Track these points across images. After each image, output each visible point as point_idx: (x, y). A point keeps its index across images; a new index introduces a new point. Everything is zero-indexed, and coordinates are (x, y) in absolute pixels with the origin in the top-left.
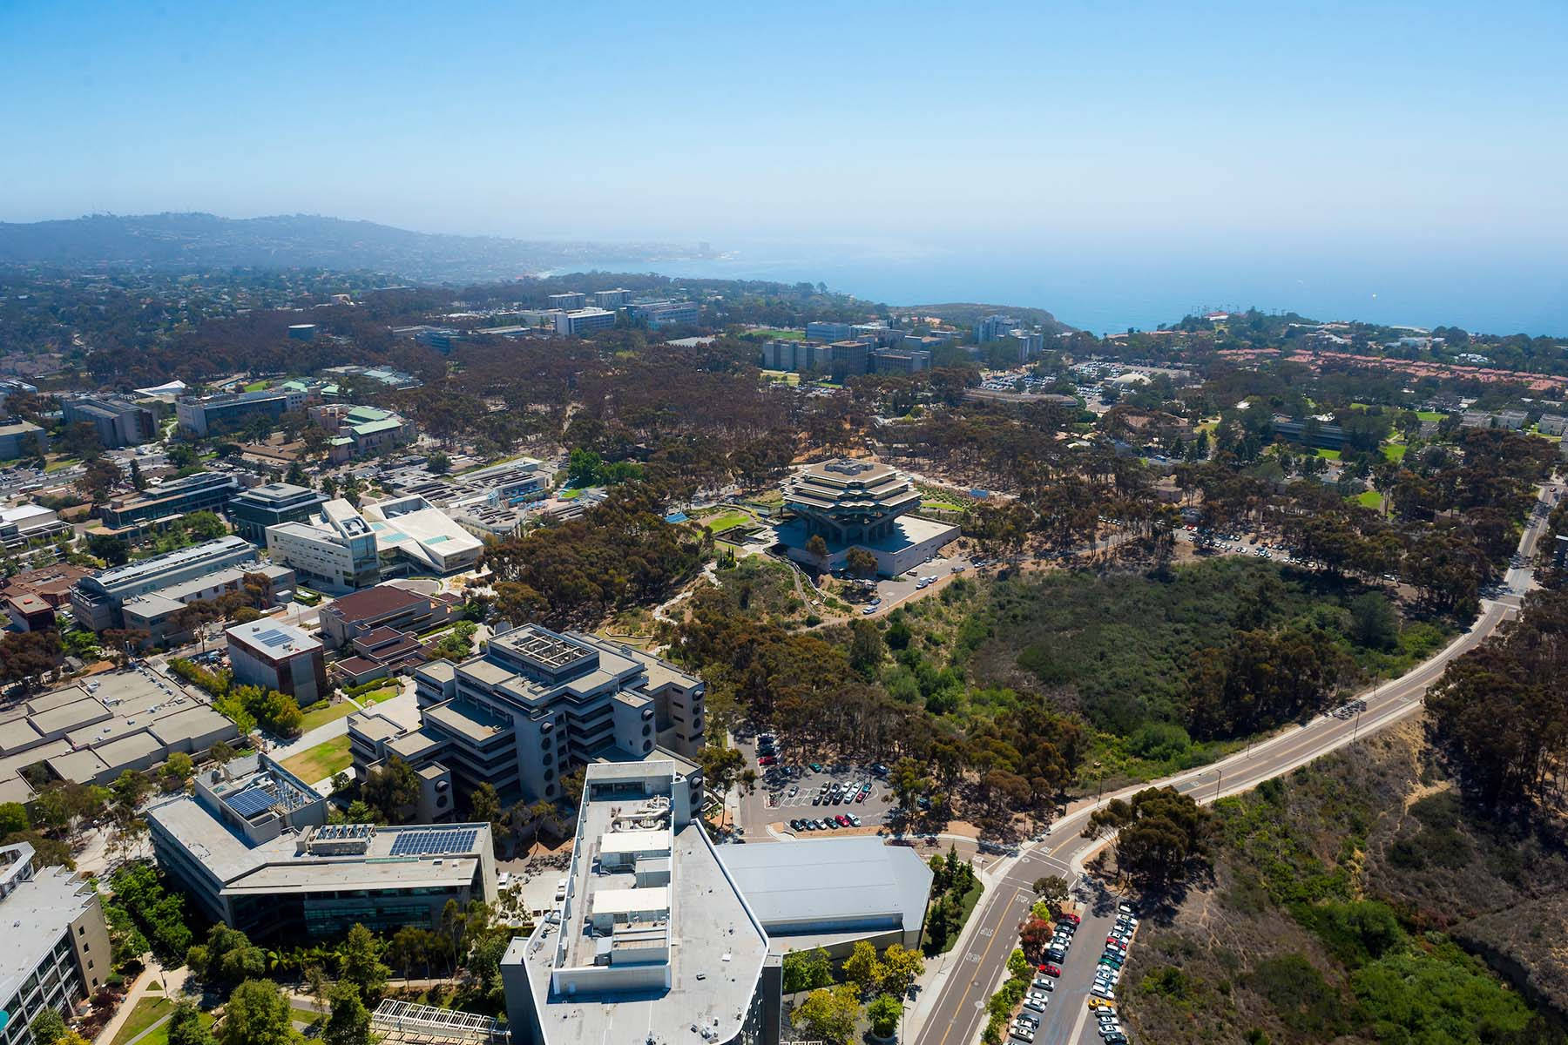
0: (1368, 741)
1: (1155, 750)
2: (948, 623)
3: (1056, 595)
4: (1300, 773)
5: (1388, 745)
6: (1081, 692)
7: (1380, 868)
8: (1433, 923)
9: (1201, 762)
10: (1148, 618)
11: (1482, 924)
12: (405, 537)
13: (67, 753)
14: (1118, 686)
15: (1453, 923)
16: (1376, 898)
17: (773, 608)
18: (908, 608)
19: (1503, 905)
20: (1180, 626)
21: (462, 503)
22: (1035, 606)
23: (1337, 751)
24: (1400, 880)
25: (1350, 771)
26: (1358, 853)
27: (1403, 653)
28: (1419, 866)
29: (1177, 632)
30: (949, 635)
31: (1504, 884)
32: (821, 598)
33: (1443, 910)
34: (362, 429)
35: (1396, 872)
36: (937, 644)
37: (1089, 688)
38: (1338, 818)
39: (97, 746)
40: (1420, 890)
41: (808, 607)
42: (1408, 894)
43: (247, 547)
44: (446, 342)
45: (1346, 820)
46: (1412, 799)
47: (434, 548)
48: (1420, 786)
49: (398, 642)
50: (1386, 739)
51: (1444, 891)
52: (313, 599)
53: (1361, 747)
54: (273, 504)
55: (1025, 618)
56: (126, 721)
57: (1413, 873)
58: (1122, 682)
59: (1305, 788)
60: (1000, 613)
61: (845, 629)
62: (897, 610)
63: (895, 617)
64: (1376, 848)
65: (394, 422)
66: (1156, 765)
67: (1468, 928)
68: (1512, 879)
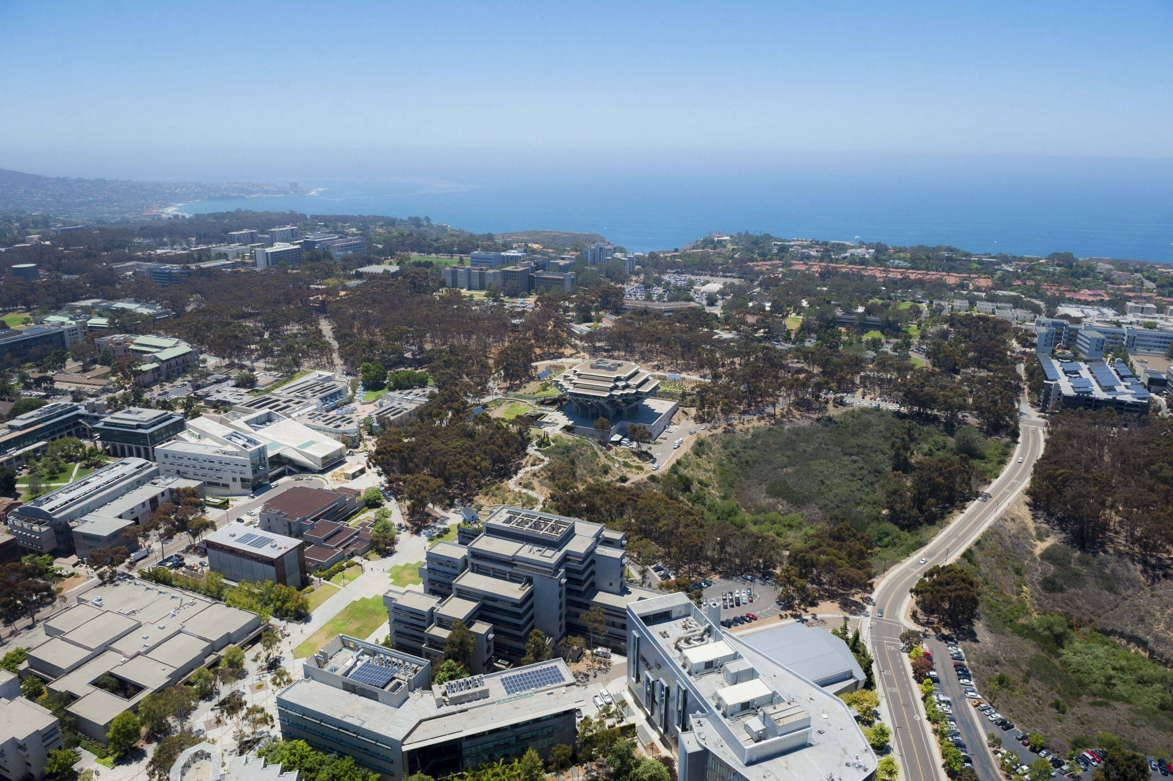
0: (1002, 519)
1: (886, 540)
2: (706, 470)
3: (766, 444)
4: (978, 543)
5: (1013, 520)
6: (820, 508)
7: (1040, 594)
8: (1080, 624)
9: (921, 545)
10: (832, 454)
11: (1107, 618)
12: (280, 445)
13: (125, 662)
14: (842, 502)
15: (1091, 621)
16: (1044, 614)
17: (592, 472)
18: (679, 463)
19: (1112, 606)
20: (854, 458)
21: (301, 412)
22: (754, 452)
23: (990, 527)
24: (1054, 600)
25: (1001, 538)
26: (1025, 588)
27: (991, 461)
28: (1061, 590)
29: (855, 462)
30: (710, 478)
31: (1107, 593)
32: (619, 462)
33: (1083, 614)
34: (164, 355)
35: (1052, 595)
36: (706, 486)
37: (826, 505)
38: (1006, 569)
39: (147, 652)
40: (1067, 604)
41: (615, 470)
42: (1061, 607)
43: (151, 466)
44: (169, 275)
45: (1010, 568)
46: (1038, 551)
47: (307, 450)
48: (1038, 542)
49: (339, 531)
50: (1009, 517)
51: (1079, 603)
52: (224, 503)
53: (1001, 523)
54: (139, 426)
55: (755, 462)
56: (156, 626)
57: (1060, 595)
58: (844, 499)
59: (984, 553)
60: (734, 460)
61: (646, 483)
62: (674, 465)
63: (674, 469)
64: (1032, 583)
65: (184, 348)
66: (891, 551)
67: (1100, 622)
68: (1111, 589)
